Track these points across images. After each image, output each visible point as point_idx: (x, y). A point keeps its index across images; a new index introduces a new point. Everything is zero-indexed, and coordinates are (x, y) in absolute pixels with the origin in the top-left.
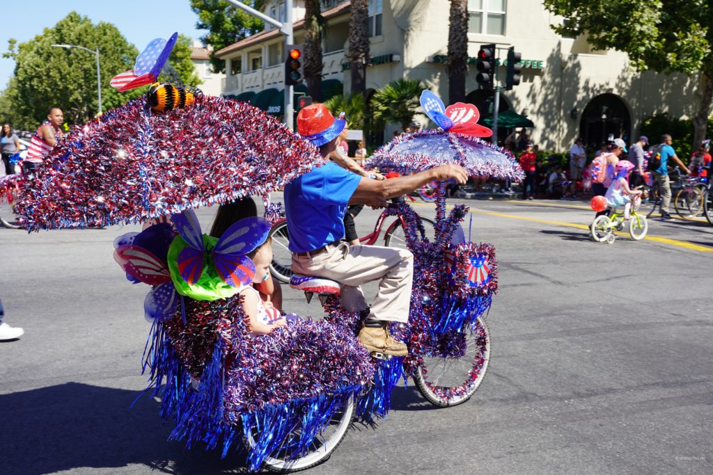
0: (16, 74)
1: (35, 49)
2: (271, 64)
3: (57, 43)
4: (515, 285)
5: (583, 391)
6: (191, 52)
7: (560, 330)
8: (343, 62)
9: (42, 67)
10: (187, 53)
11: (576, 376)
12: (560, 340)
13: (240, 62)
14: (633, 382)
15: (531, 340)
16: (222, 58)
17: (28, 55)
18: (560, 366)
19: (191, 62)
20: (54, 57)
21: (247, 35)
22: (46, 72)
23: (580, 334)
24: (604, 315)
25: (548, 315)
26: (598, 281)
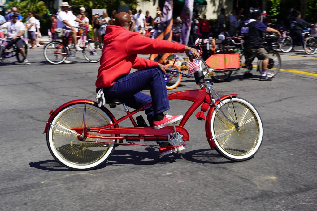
26: (275, 102)
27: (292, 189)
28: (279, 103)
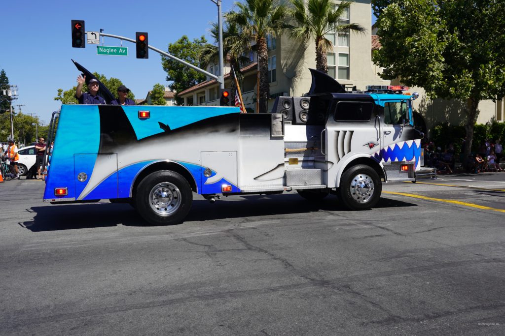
1: (73, 94)
2: (210, 100)
4: (372, 236)
5: (431, 314)
6: (163, 94)
7: (406, 268)
8: (253, 97)
10: (161, 95)
11: (423, 303)
12: (408, 275)
13: (193, 99)
14: (462, 306)
15: (389, 275)
16: (182, 97)
17: (69, 98)
18: (412, 295)
19: (164, 100)
21: (197, 83)
23: (420, 271)
24: (432, 256)
25: (396, 257)
26: (424, 232)
27: (420, 316)
28: (428, 233)
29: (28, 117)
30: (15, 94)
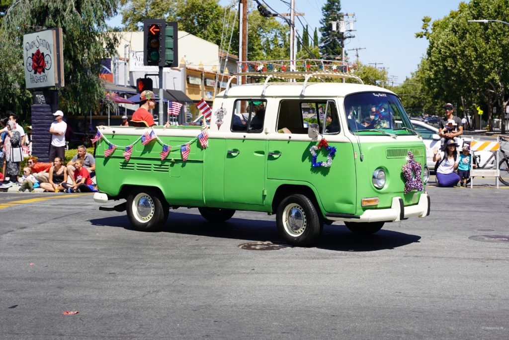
0: (429, 54)
1: (450, 26)
3: (474, 18)
9: (457, 46)
17: (443, 33)
20: (470, 34)
22: (461, 50)
29: (370, 69)
30: (351, 29)
